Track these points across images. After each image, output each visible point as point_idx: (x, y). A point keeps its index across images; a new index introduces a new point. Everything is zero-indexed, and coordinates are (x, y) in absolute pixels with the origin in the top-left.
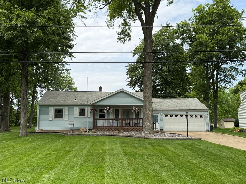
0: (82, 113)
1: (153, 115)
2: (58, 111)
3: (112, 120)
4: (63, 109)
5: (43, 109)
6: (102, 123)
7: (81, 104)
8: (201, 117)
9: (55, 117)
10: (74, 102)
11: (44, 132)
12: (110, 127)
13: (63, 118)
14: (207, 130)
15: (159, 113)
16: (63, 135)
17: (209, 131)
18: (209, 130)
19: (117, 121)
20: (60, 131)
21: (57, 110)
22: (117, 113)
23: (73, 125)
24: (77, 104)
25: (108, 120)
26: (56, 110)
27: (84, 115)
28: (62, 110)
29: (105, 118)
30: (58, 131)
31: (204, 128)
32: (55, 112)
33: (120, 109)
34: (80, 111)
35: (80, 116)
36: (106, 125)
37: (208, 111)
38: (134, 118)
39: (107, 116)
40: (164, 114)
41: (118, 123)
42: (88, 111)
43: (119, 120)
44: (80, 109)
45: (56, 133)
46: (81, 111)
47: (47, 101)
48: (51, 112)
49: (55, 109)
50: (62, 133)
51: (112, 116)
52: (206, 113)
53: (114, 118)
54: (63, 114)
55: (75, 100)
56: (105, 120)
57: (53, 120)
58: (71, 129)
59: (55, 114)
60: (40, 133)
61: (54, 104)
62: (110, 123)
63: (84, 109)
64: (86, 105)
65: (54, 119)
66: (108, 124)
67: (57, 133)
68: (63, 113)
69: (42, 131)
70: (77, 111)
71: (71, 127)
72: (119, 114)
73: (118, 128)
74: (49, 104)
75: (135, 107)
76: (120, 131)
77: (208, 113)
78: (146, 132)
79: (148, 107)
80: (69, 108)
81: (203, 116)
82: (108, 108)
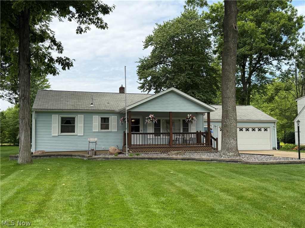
0: (105, 123)
1: (204, 127)
2: (65, 121)
3: (151, 135)
4: (74, 118)
5: (42, 118)
6: (137, 139)
7: (103, 111)
8: (266, 130)
9: (62, 132)
10: (91, 107)
11: (50, 156)
12: (152, 146)
13: (74, 132)
14: (274, 149)
15: (212, 125)
16: (85, 159)
17: (276, 150)
18: (276, 148)
19: (156, 137)
20: (76, 154)
22: (157, 126)
23: (96, 143)
24: (99, 111)
25: (146, 135)
26: (63, 119)
27: (108, 128)
28: (73, 119)
29: (140, 132)
30: (73, 154)
31: (270, 145)
32: (62, 123)
33: (161, 119)
34: (101, 122)
35: (101, 129)
36: (141, 144)
37: (275, 122)
38: (182, 131)
39: (142, 130)
40: (219, 127)
41: (163, 140)
42: (113, 121)
43: (160, 136)
44: (102, 118)
45: (70, 157)
46: (102, 122)
47: (47, 106)
48: (56, 123)
49: (62, 118)
50: (83, 156)
51: (151, 130)
52: (273, 125)
53: (154, 132)
54: (75, 126)
55: (92, 104)
56: (141, 135)
57: (58, 136)
58: (93, 150)
59: (61, 126)
60: (42, 158)
61: (60, 110)
62: (146, 140)
63: (108, 119)
64: (113, 112)
65: (60, 134)
66: (143, 141)
67: (71, 156)
68: (74, 124)
69: (43, 153)
70: (96, 121)
71: (92, 146)
72: (160, 127)
73: (166, 147)
74: (52, 110)
75: (191, 115)
76: (180, 152)
77: (275, 125)
78: (229, 153)
79: (232, 114)
80: (85, 117)
81: (268, 129)
82: (152, 117)
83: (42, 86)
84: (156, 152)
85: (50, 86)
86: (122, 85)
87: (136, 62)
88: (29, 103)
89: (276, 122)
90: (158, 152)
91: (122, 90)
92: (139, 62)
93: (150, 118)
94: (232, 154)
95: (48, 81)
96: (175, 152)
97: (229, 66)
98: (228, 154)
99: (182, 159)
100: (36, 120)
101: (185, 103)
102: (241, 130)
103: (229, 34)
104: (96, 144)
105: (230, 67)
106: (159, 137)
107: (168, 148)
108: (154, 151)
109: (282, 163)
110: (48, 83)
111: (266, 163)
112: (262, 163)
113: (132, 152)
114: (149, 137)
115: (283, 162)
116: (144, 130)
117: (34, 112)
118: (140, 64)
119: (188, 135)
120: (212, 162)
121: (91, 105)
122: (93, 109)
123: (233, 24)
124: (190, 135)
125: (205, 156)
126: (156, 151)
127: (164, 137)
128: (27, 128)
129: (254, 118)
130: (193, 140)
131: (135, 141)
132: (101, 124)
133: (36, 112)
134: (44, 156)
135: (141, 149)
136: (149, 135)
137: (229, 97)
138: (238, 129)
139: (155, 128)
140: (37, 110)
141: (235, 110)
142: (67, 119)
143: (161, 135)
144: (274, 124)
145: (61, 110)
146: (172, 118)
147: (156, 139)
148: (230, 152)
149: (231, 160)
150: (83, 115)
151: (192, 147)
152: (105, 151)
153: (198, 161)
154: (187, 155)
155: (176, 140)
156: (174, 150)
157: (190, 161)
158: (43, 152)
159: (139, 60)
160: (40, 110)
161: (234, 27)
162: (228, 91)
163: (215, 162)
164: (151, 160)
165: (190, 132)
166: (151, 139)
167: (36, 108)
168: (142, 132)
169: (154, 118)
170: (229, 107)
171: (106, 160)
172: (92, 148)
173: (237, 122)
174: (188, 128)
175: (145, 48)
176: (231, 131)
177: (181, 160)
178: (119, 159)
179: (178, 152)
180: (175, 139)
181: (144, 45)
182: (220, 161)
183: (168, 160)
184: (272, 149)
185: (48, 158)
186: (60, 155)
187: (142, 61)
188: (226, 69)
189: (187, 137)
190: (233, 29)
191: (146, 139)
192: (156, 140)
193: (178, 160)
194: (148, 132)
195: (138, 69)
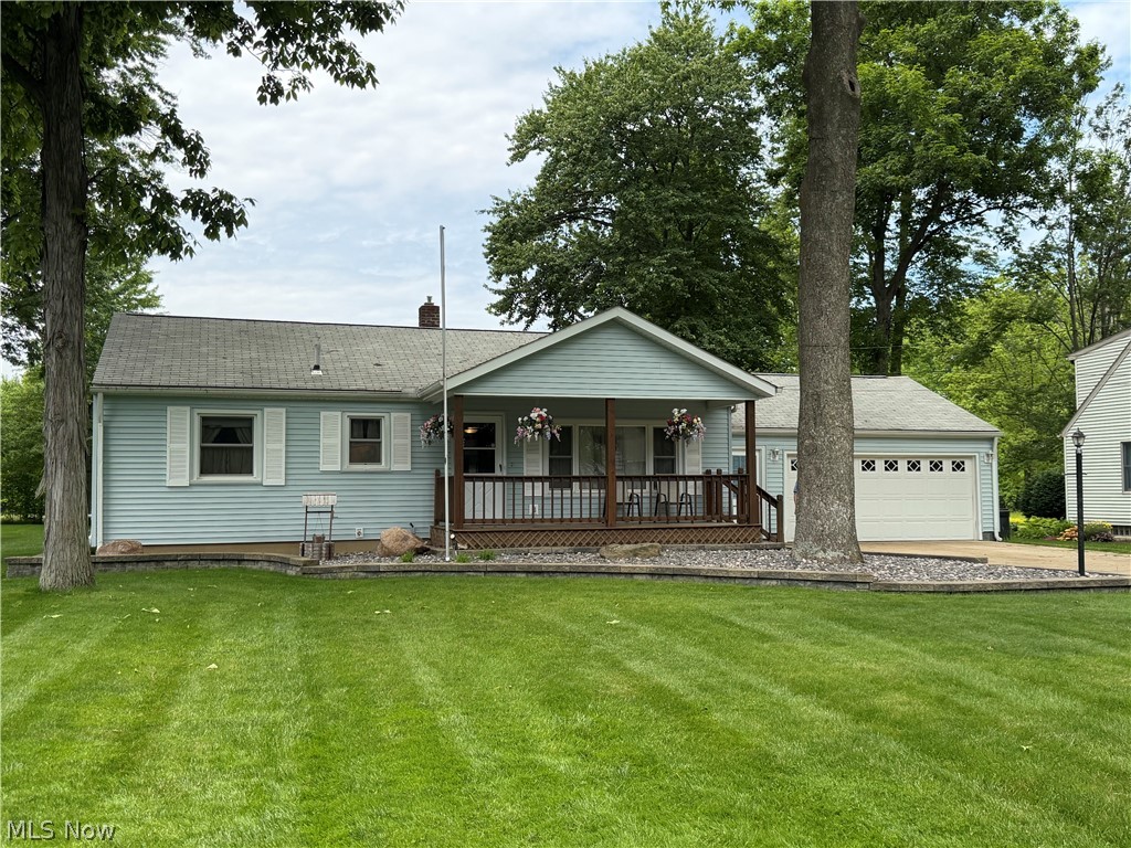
0: (365, 440)
1: (734, 457)
2: (217, 432)
3: (538, 485)
4: (250, 420)
5: (129, 420)
6: (484, 501)
7: (359, 394)
8: (958, 466)
9: (203, 472)
10: (314, 379)
11: (159, 561)
12: (539, 526)
13: (250, 472)
14: (989, 536)
15: (763, 448)
16: (291, 572)
17: (995, 540)
18: (997, 535)
19: (557, 493)
20: (259, 553)
21: (214, 424)
22: (560, 450)
23: (332, 512)
24: (342, 394)
25: (518, 485)
26: (207, 423)
27: (376, 459)
28: (246, 424)
29: (498, 473)
30: (248, 554)
31: (972, 523)
32: (204, 439)
33: (576, 424)
34: (352, 436)
35: (352, 461)
36: (499, 516)
37: (992, 439)
38: (650, 471)
39: (505, 464)
40: (789, 456)
41: (581, 501)
42: (397, 431)
43: (570, 487)
44: (353, 421)
45: (235, 565)
46: (355, 434)
47: (147, 373)
48: (181, 438)
49: (204, 419)
50: (286, 563)
51: (537, 465)
52: (984, 448)
53: (547, 474)
54: (252, 448)
55: (317, 368)
56: (499, 485)
57: (191, 485)
58: (320, 539)
59: (202, 449)
60: (129, 567)
61: (197, 391)
62: (518, 502)
63: (377, 422)
64: (395, 400)
65: (197, 478)
66: (509, 507)
67: (240, 561)
68: (251, 441)
69: (133, 550)
70: (333, 431)
71: (319, 526)
72: (570, 453)
73: (594, 530)
74: (165, 391)
75: (684, 411)
76: (645, 549)
77: (992, 449)
78: (825, 551)
79: (837, 409)
80: (291, 415)
81: (968, 464)
82: (540, 416)
83: (128, 300)
84: (555, 549)
85: (158, 298)
86: (429, 298)
87: (483, 212)
88: (79, 360)
89: (996, 439)
90: (561, 549)
91: (429, 315)
92: (494, 212)
93: (532, 422)
94: (835, 554)
95: (150, 280)
96: (627, 547)
97: (827, 227)
98: (820, 555)
99: (652, 574)
100: (106, 429)
101: (662, 366)
102: (868, 466)
103: (827, 108)
104: (332, 518)
105: (831, 234)
106: (567, 492)
107: (600, 534)
108: (547, 545)
109: (1017, 587)
110: (150, 287)
111: (961, 589)
112: (946, 589)
113: (466, 547)
114: (528, 493)
115: (1021, 584)
116: (510, 465)
117: (100, 396)
118: (495, 220)
119: (673, 484)
120: (763, 582)
121: (315, 372)
122: (319, 385)
123: (844, 72)
124: (681, 483)
125: (736, 562)
126: (555, 545)
127: (586, 492)
128: (72, 458)
129: (916, 422)
130: (690, 503)
131: (479, 507)
132: (351, 442)
133: (106, 396)
134: (138, 562)
135: (500, 536)
136: (528, 485)
137: (827, 346)
138: (858, 465)
139: (551, 460)
140: (112, 390)
141: (846, 393)
142: (225, 425)
143: (576, 485)
144: (989, 446)
145: (203, 391)
146: (617, 421)
147: (557, 498)
148: (829, 546)
149: (832, 575)
150: (284, 410)
151: (688, 528)
152: (367, 545)
153: (710, 580)
154: (671, 560)
155: (630, 504)
156: (620, 538)
157: (680, 579)
158: (134, 547)
159: (491, 205)
160: (121, 390)
161: (846, 82)
162: (822, 322)
163: (774, 583)
164: (537, 577)
165: (681, 474)
166: (537, 500)
167: (106, 380)
168: (505, 475)
169: (550, 422)
170: (826, 382)
171: (369, 575)
172: (319, 534)
173: (853, 435)
174: (673, 461)
175: (515, 158)
176: (832, 469)
177: (649, 577)
178: (418, 574)
179: (639, 546)
180: (627, 501)
181: (510, 150)
182: (792, 581)
183: (598, 576)
184: (981, 538)
185: (152, 567)
186: (199, 559)
187: (504, 209)
188: (816, 242)
189: (671, 492)
190: (843, 93)
191: (518, 497)
192: (556, 502)
193: (635, 577)
194: (525, 475)
195: (490, 239)
